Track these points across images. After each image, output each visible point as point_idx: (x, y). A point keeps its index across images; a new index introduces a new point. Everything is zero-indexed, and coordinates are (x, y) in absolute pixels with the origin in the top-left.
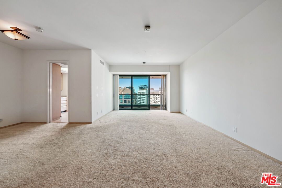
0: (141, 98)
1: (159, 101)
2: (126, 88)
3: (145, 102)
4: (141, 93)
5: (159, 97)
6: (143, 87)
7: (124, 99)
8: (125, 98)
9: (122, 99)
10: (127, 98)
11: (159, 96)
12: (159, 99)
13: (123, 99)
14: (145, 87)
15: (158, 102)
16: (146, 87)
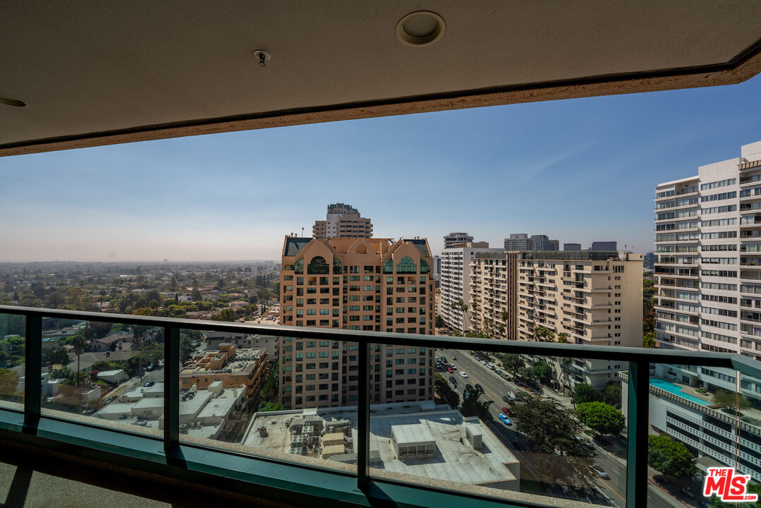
0: (450, 270)
1: (504, 280)
2: (405, 241)
3: (461, 281)
4: (451, 256)
5: (504, 270)
6: (455, 239)
7: (398, 273)
8: (401, 271)
9: (391, 273)
10: (406, 271)
11: (504, 267)
12: (506, 273)
13: (395, 272)
14: (462, 239)
15: (502, 284)
16: (465, 239)
